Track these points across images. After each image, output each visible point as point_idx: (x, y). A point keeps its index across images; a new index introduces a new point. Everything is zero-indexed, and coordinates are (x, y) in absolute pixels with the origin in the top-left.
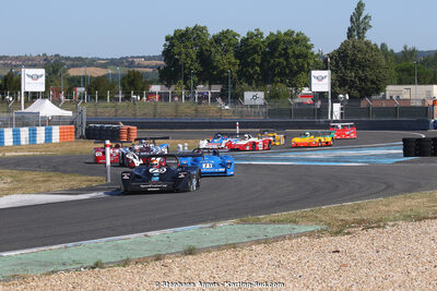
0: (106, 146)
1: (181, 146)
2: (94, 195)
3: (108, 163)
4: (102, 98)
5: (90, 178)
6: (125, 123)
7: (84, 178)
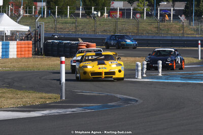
0: (62, 62)
1: (139, 64)
2: (46, 112)
3: (63, 80)
4: (62, 13)
5: (44, 95)
6: (84, 40)
7: (39, 95)
